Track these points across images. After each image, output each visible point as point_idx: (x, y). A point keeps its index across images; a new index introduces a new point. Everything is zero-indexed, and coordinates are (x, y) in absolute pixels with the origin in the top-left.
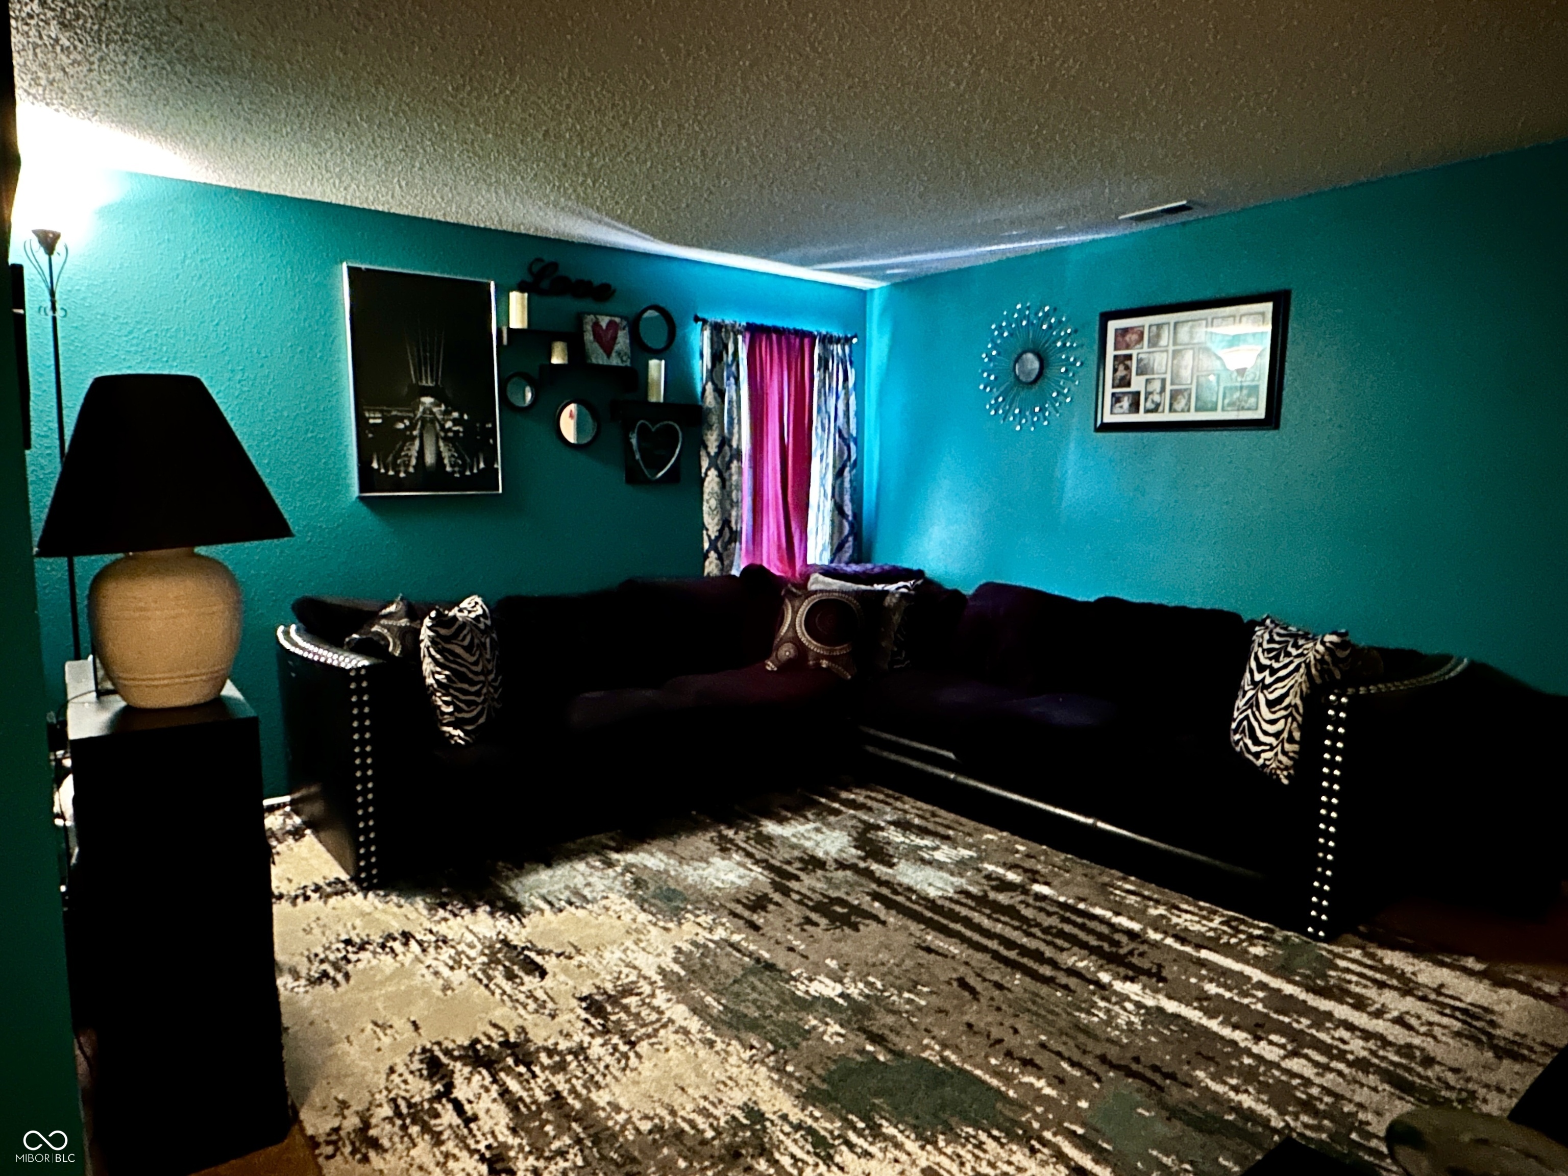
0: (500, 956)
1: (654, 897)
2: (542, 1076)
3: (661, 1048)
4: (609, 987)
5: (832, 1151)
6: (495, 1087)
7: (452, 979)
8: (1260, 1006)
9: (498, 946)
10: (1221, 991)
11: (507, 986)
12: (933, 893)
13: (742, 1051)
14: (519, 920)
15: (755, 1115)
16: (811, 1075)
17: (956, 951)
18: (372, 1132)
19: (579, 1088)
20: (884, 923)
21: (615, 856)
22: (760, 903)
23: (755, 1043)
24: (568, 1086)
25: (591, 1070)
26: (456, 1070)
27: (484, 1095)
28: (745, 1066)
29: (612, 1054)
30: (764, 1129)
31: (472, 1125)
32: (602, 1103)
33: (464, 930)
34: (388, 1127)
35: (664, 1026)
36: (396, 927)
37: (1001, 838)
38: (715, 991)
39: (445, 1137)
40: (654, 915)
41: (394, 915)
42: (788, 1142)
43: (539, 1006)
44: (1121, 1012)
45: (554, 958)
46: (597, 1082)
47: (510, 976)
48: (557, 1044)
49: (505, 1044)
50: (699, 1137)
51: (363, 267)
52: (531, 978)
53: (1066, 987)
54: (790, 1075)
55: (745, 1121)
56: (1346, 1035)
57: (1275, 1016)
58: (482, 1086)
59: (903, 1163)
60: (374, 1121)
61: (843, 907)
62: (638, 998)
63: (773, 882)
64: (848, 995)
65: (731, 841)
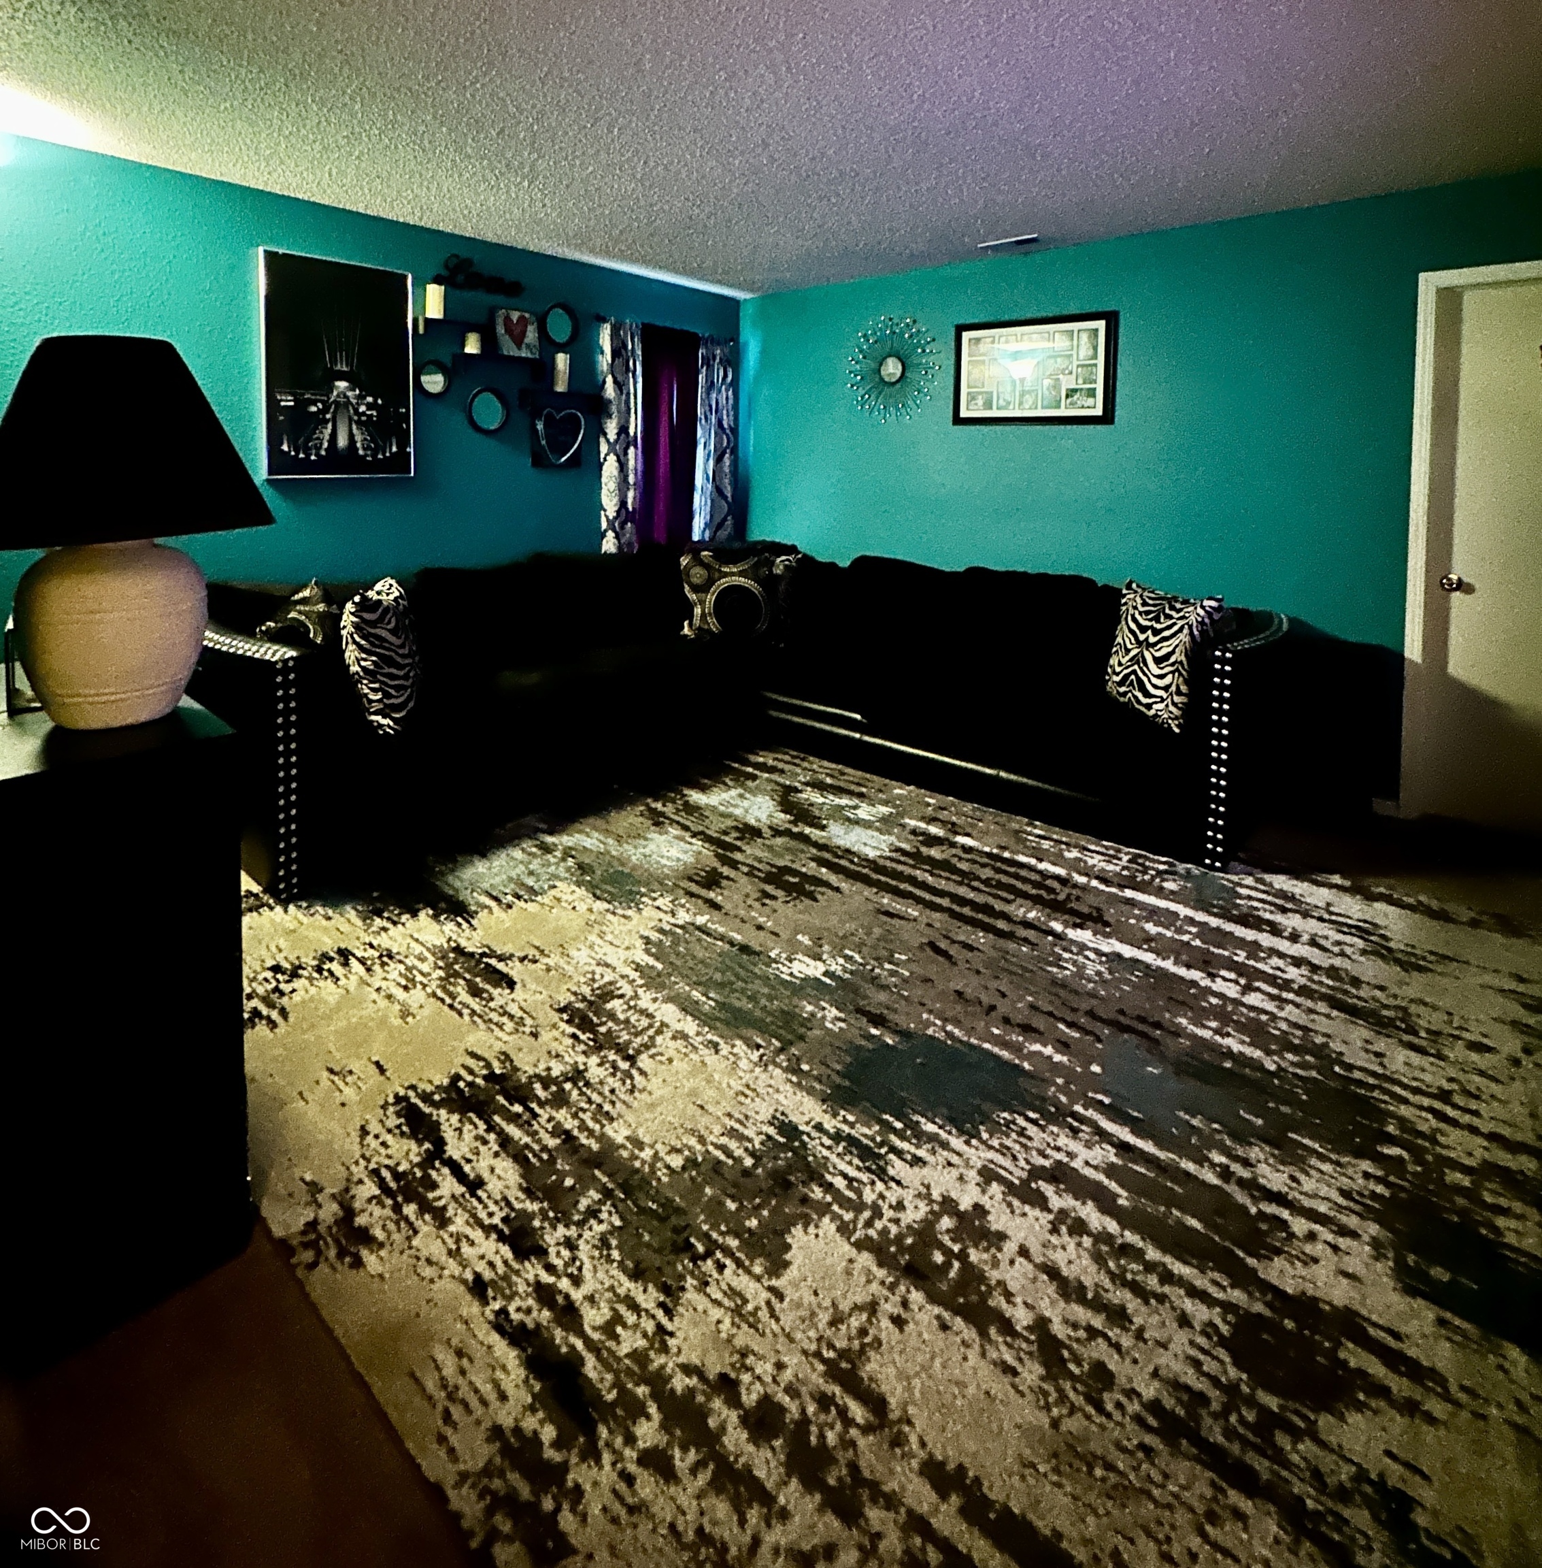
0: (457, 967)
1: (604, 881)
2: (544, 1114)
3: (663, 1059)
4: (586, 991)
5: (882, 1163)
6: (492, 1137)
7: (410, 1002)
8: (1197, 943)
9: (452, 955)
10: (1160, 929)
11: (475, 1004)
12: (872, 854)
13: (749, 1052)
14: (468, 922)
15: (789, 1130)
16: (829, 1072)
17: (916, 914)
18: (361, 1220)
19: (591, 1124)
20: (837, 890)
21: (549, 839)
22: (712, 880)
23: (759, 1041)
24: (576, 1123)
25: (595, 1097)
26: (442, 1120)
27: (482, 1149)
28: (758, 1070)
29: (614, 1075)
30: (804, 1144)
31: (480, 1193)
32: (620, 1139)
33: (409, 940)
34: (377, 1211)
35: (659, 1032)
36: (329, 944)
37: (910, 792)
38: (699, 984)
39: (450, 1212)
40: (609, 902)
41: (326, 929)
42: (833, 1158)
43: (517, 1023)
44: (1087, 962)
45: (518, 963)
46: (607, 1113)
47: (475, 992)
48: (549, 1069)
49: (491, 1077)
50: (738, 1167)
51: (281, 251)
52: (499, 990)
53: (1026, 941)
54: (807, 1074)
55: (782, 1140)
56: (1280, 963)
57: (1216, 951)
58: (477, 1138)
59: (958, 1167)
60: (357, 1205)
61: (794, 876)
62: (621, 1001)
63: (717, 855)
64: (833, 973)
65: (662, 814)
